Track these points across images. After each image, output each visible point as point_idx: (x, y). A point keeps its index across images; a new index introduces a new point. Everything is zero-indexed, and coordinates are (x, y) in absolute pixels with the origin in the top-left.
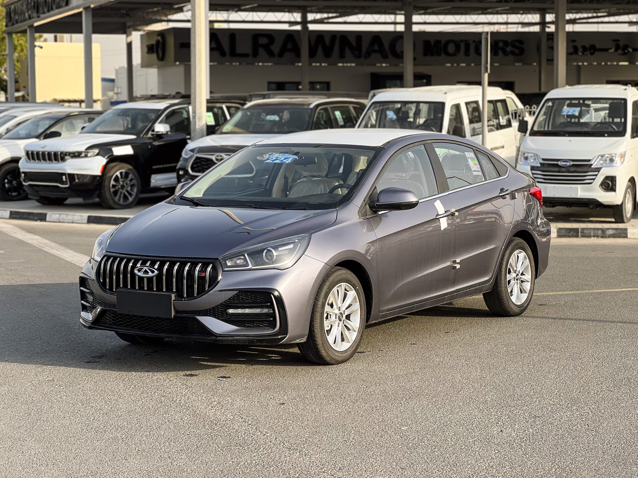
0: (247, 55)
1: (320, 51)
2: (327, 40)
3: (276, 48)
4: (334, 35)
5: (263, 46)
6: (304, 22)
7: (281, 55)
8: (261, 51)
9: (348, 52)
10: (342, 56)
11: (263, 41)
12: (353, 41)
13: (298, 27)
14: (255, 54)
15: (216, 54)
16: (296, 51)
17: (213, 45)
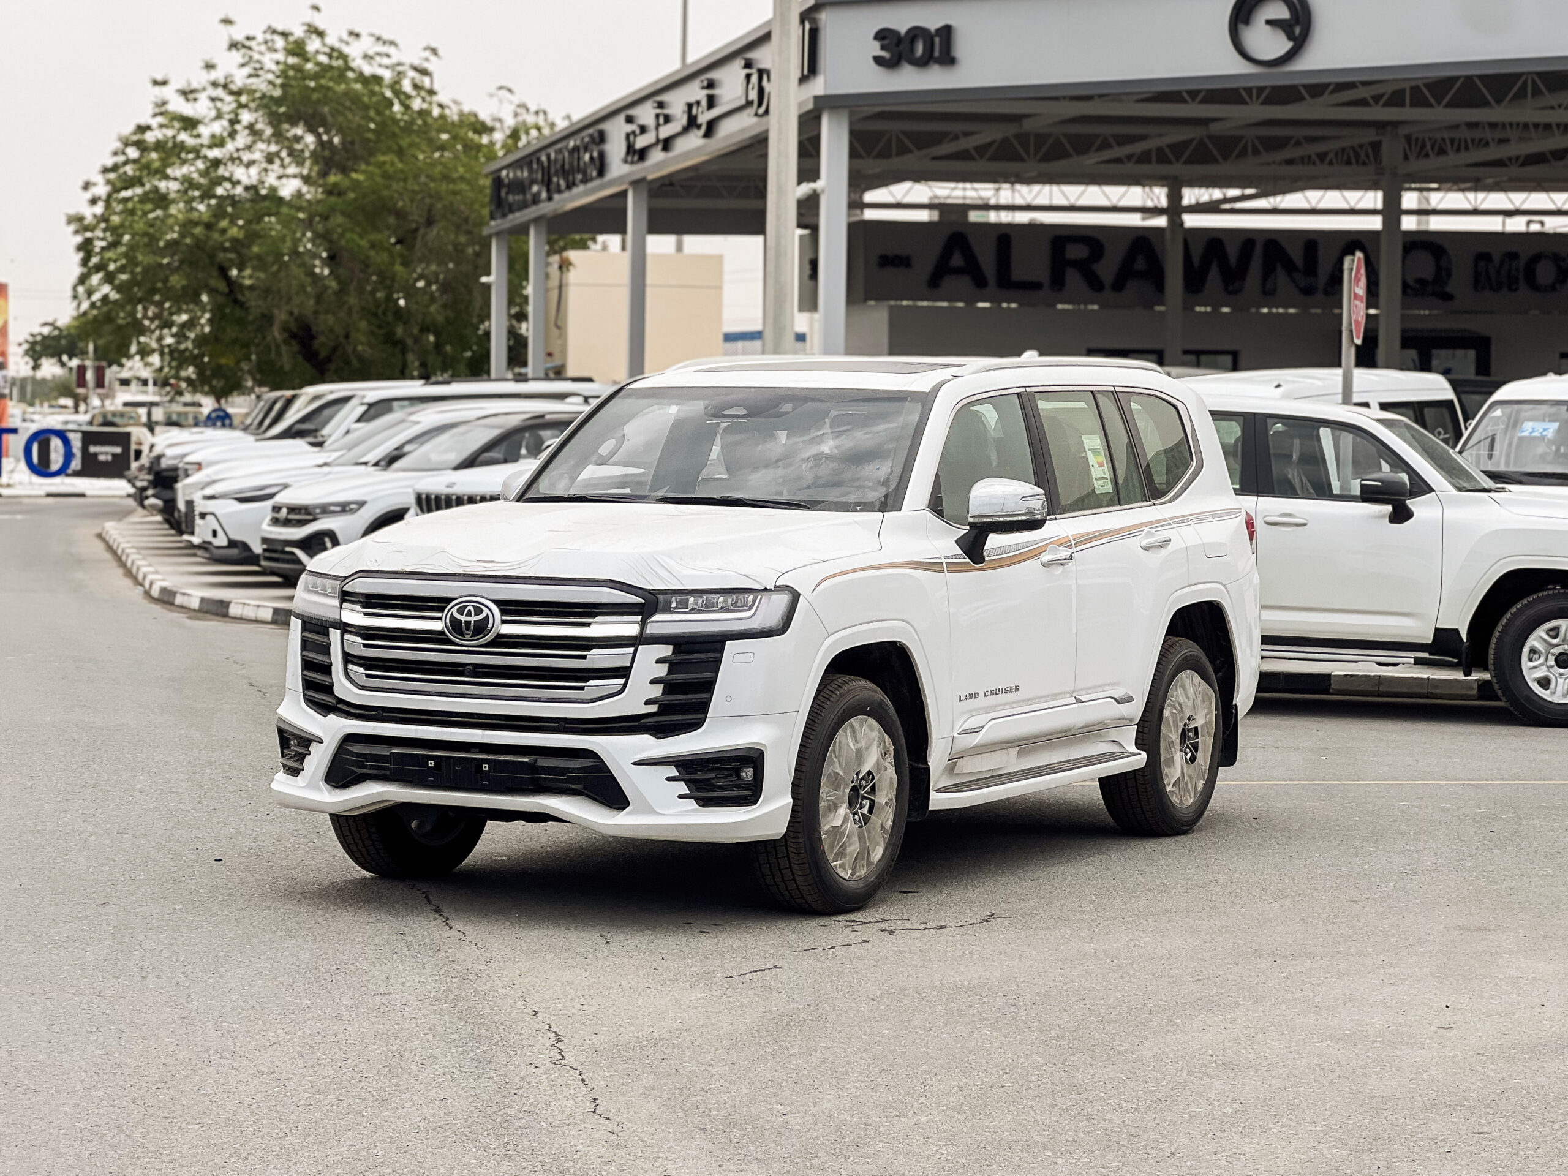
0: (1036, 286)
1: (1214, 275)
2: (1233, 252)
3: (1107, 269)
4: (1249, 239)
5: (1076, 264)
6: (1175, 209)
7: (1119, 285)
8: (1073, 278)
9: (1281, 279)
10: (1268, 292)
11: (1076, 252)
12: (1296, 255)
13: (1161, 222)
14: (1058, 281)
15: (965, 282)
16: (1156, 276)
17: (957, 260)
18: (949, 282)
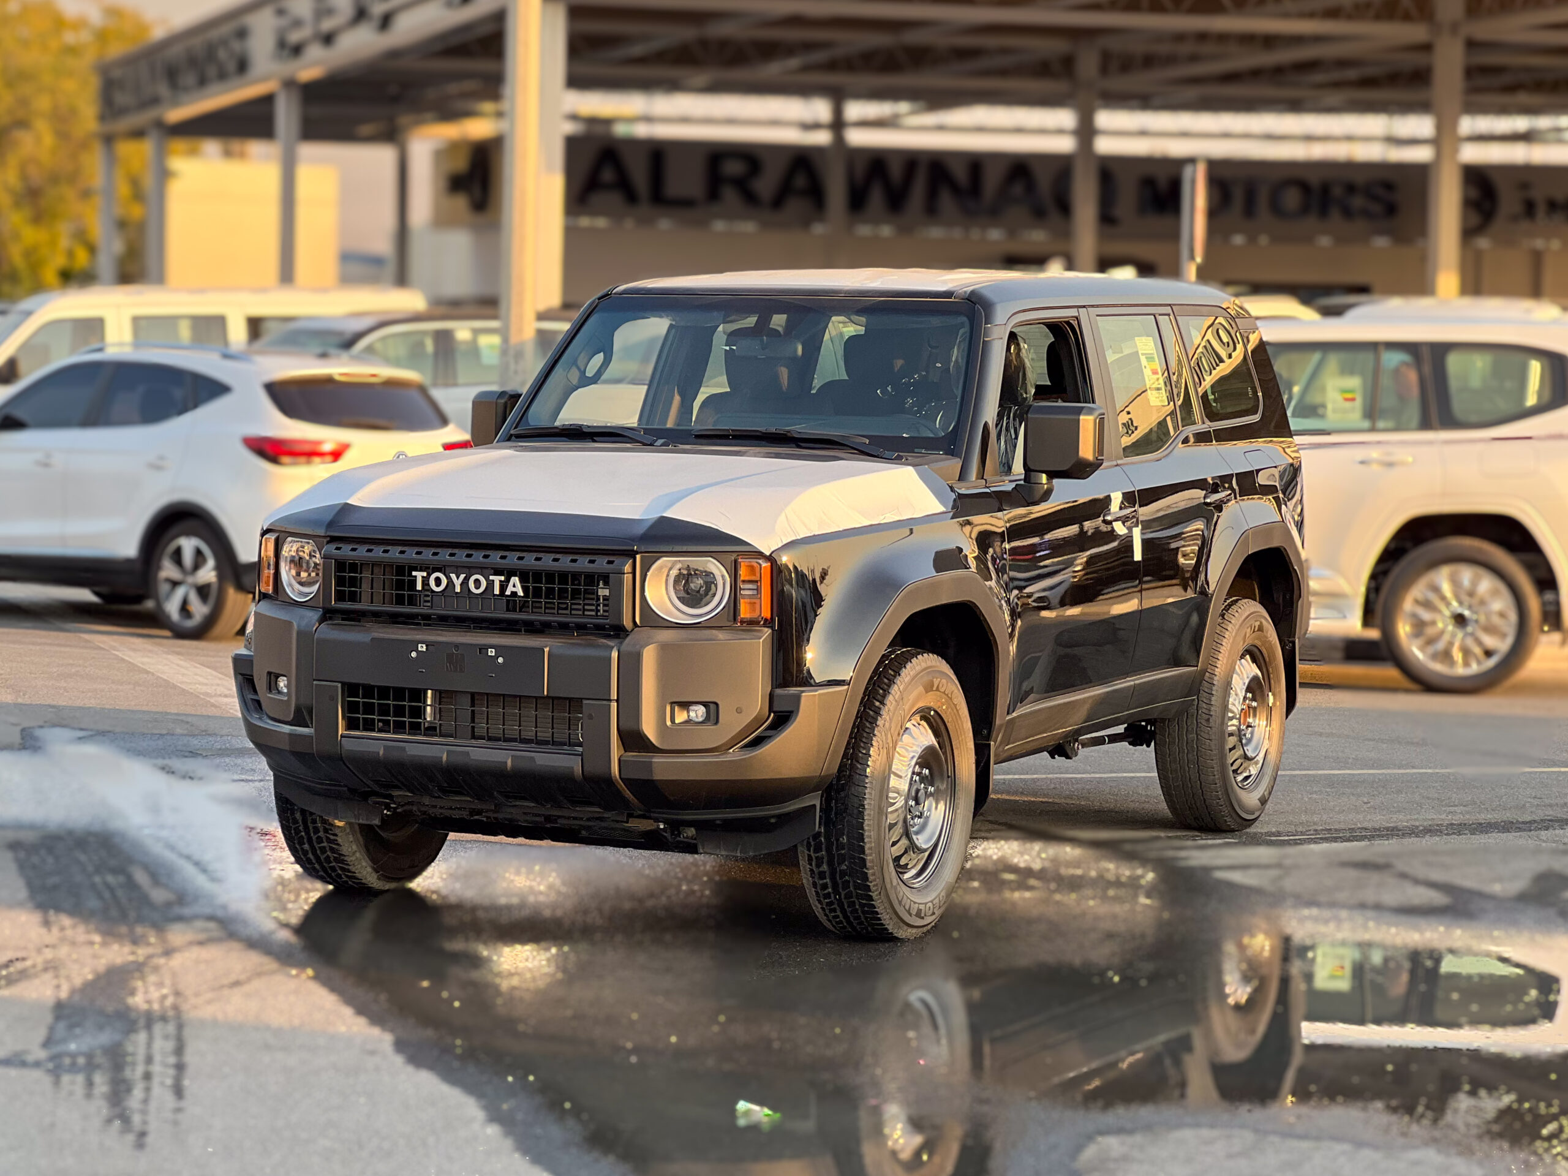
0: (691, 203)
1: (876, 196)
2: (896, 171)
3: (766, 185)
4: (912, 160)
5: (733, 180)
6: (838, 125)
7: (778, 202)
8: (730, 195)
9: (946, 200)
10: (931, 210)
11: (734, 168)
12: (961, 174)
13: (822, 138)
14: (713, 197)
15: (614, 199)
16: (816, 194)
17: (608, 175)
18: (598, 199)
